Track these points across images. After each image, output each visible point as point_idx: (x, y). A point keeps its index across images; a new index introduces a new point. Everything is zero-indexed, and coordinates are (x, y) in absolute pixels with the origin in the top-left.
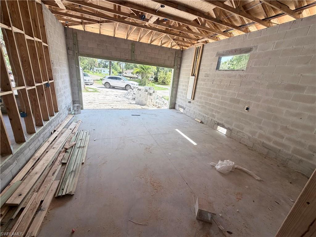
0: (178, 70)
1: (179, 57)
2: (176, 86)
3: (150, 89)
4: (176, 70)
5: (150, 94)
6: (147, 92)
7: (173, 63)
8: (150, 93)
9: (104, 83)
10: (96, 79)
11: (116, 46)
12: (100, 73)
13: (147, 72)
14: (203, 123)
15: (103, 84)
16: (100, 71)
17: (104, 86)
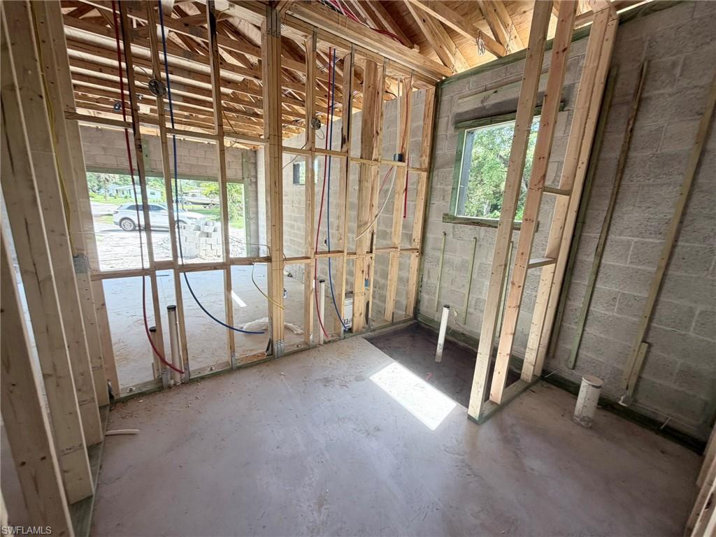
0: (254, 185)
1: (252, 163)
2: (254, 215)
3: (206, 224)
4: (250, 187)
5: (208, 235)
6: (200, 230)
7: (241, 174)
8: (207, 233)
9: (118, 221)
10: (108, 213)
11: (104, 145)
12: (126, 197)
13: (233, 190)
14: (291, 276)
15: (116, 223)
16: (125, 192)
17: (118, 227)
